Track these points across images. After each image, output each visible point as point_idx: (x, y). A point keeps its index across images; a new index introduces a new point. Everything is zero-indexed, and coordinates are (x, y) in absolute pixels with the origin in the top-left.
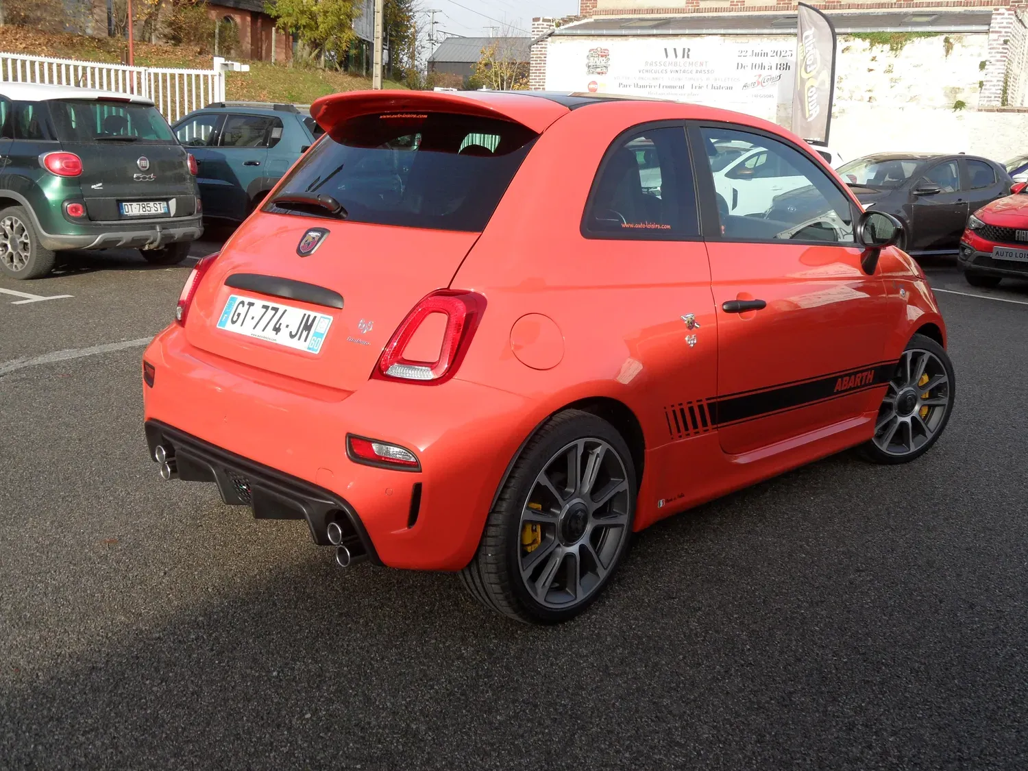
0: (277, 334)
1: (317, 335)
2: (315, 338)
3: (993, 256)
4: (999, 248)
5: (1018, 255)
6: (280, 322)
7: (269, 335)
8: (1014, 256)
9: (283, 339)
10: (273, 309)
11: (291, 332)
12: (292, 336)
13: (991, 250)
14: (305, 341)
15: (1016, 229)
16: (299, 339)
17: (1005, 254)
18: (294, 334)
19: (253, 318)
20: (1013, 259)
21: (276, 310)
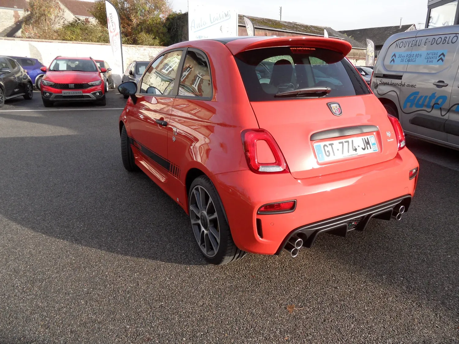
0: (356, 151)
1: (374, 144)
2: (373, 146)
3: (63, 95)
4: (64, 91)
5: (72, 93)
6: (354, 146)
7: (352, 153)
8: (71, 93)
9: (360, 152)
10: (345, 142)
11: (362, 148)
12: (364, 149)
13: (61, 93)
14: (371, 148)
15: (68, 84)
16: (368, 149)
17: (67, 93)
18: (364, 148)
19: (338, 150)
20: (71, 95)
21: (348, 142)
